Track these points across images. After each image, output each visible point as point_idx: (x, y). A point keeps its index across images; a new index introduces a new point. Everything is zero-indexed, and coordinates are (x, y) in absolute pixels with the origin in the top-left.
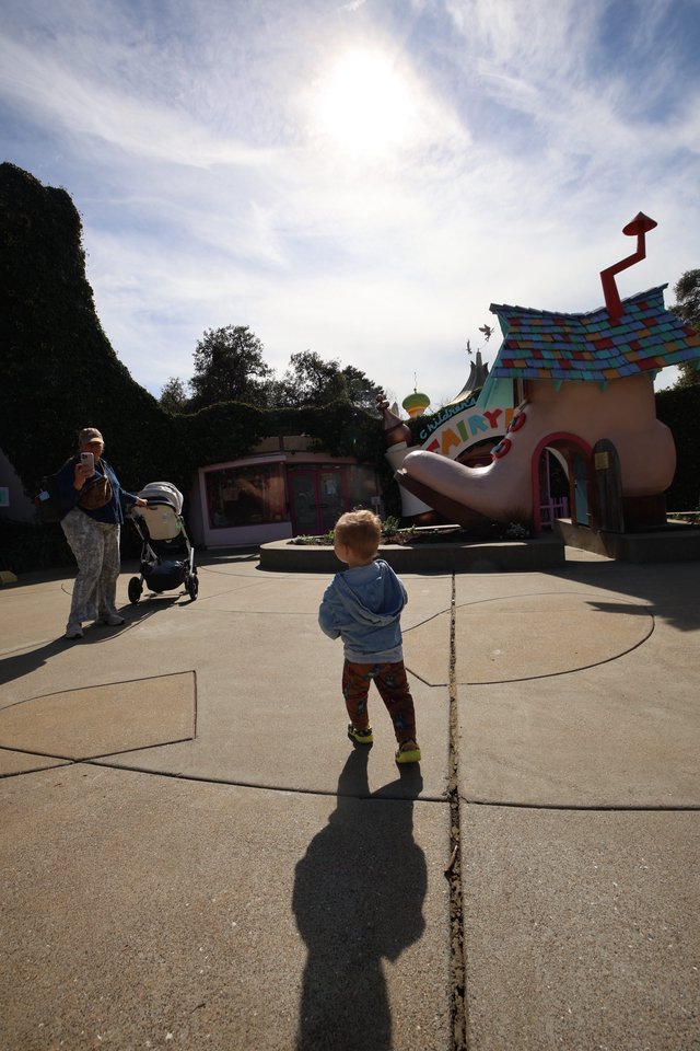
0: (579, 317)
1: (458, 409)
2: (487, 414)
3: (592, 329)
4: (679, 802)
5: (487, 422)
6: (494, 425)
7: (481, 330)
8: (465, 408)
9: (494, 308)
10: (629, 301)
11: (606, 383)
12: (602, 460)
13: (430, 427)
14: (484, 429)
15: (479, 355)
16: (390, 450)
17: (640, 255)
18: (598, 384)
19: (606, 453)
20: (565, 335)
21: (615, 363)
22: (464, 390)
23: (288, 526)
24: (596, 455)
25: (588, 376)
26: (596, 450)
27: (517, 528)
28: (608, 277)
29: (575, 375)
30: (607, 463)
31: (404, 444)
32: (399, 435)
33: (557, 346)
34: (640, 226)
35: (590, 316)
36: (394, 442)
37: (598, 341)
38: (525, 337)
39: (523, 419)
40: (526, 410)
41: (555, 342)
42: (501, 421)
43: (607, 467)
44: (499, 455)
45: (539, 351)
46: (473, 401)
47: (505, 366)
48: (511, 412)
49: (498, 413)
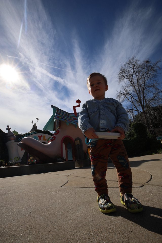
1: (31, 134)
2: (39, 136)
3: (72, 116)
5: (38, 138)
6: (40, 139)
8: (33, 134)
9: (52, 106)
11: (77, 126)
13: (22, 137)
15: (35, 124)
16: (8, 142)
17: (79, 106)
19: (79, 141)
24: (76, 141)
26: (76, 140)
28: (74, 107)
29: (72, 123)
30: (79, 143)
31: (14, 141)
32: (12, 138)
34: (79, 101)
35: (71, 114)
36: (10, 140)
37: (74, 118)
38: (60, 113)
39: (59, 132)
40: (59, 130)
41: (66, 116)
42: (42, 138)
43: (79, 144)
44: (52, 140)
45: (64, 116)
46: (35, 132)
47: (57, 117)
48: (44, 136)
49: (42, 136)
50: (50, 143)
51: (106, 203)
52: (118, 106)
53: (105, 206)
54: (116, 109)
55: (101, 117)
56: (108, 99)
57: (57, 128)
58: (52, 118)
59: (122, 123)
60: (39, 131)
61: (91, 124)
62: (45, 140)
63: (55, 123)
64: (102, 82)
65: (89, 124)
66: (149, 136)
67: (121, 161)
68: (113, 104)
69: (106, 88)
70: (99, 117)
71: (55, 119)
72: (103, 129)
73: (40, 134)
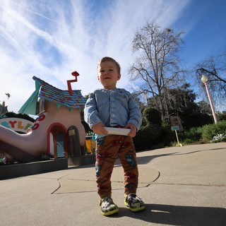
0: (61, 90)
2: (10, 122)
3: (65, 94)
5: (10, 125)
6: (13, 126)
9: (34, 78)
10: (74, 91)
11: (72, 109)
12: (72, 132)
15: (4, 103)
17: (76, 81)
19: (74, 130)
21: (74, 104)
24: (69, 131)
25: (68, 106)
26: (69, 129)
28: (69, 82)
29: (64, 104)
34: (76, 74)
35: (64, 91)
37: (68, 98)
38: (47, 89)
39: (44, 117)
40: (45, 114)
41: (56, 94)
42: (16, 125)
43: (74, 134)
44: (33, 129)
45: (52, 94)
46: (5, 116)
47: (43, 95)
48: (20, 123)
49: (15, 122)
50: (30, 133)
51: (109, 205)
52: (130, 99)
53: (108, 208)
54: (128, 102)
55: (112, 110)
56: (119, 89)
57: (42, 111)
58: (35, 96)
59: (135, 119)
60: (12, 115)
61: (99, 118)
62: (22, 128)
63: (38, 103)
64: (115, 70)
65: (97, 118)
66: (164, 125)
67: (129, 160)
68: (125, 97)
69: (119, 77)
70: (109, 110)
71: (39, 98)
72: (113, 124)
73: (13, 119)
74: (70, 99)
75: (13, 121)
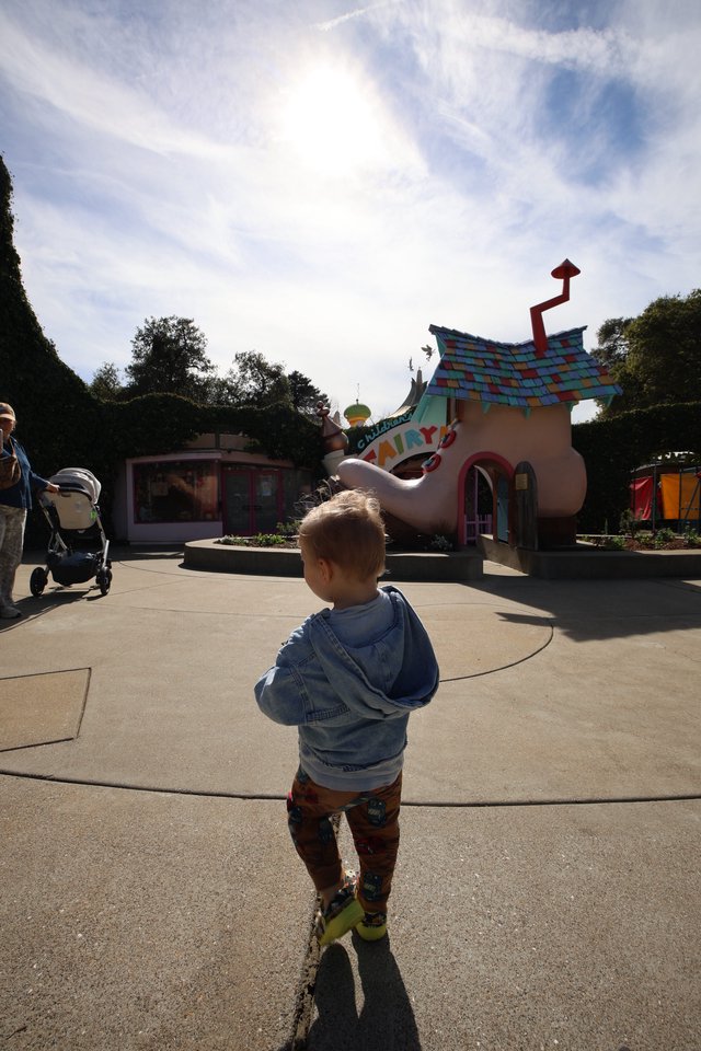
0: (509, 347)
1: (396, 422)
2: (423, 430)
3: (520, 358)
4: (546, 797)
5: (422, 438)
6: (429, 441)
7: (424, 349)
8: (403, 423)
9: (433, 329)
10: (553, 337)
11: (529, 410)
12: (522, 481)
13: (368, 437)
14: (419, 444)
15: (420, 373)
16: (327, 457)
17: (564, 297)
18: (522, 410)
19: (525, 475)
20: (496, 361)
21: (538, 393)
22: (403, 405)
23: (219, 525)
24: (517, 476)
25: (513, 402)
26: (517, 471)
27: (441, 540)
28: (536, 313)
29: (503, 399)
30: (526, 484)
31: (342, 452)
32: (337, 442)
33: (487, 371)
34: (566, 271)
35: (519, 346)
36: (331, 449)
37: (524, 371)
38: (460, 360)
39: (453, 436)
40: (456, 428)
41: (486, 367)
43: (526, 487)
44: (429, 469)
45: (471, 373)
46: (411, 416)
47: (439, 385)
49: (433, 429)
73: (428, 423)
74: (530, 374)
75: (428, 428)
